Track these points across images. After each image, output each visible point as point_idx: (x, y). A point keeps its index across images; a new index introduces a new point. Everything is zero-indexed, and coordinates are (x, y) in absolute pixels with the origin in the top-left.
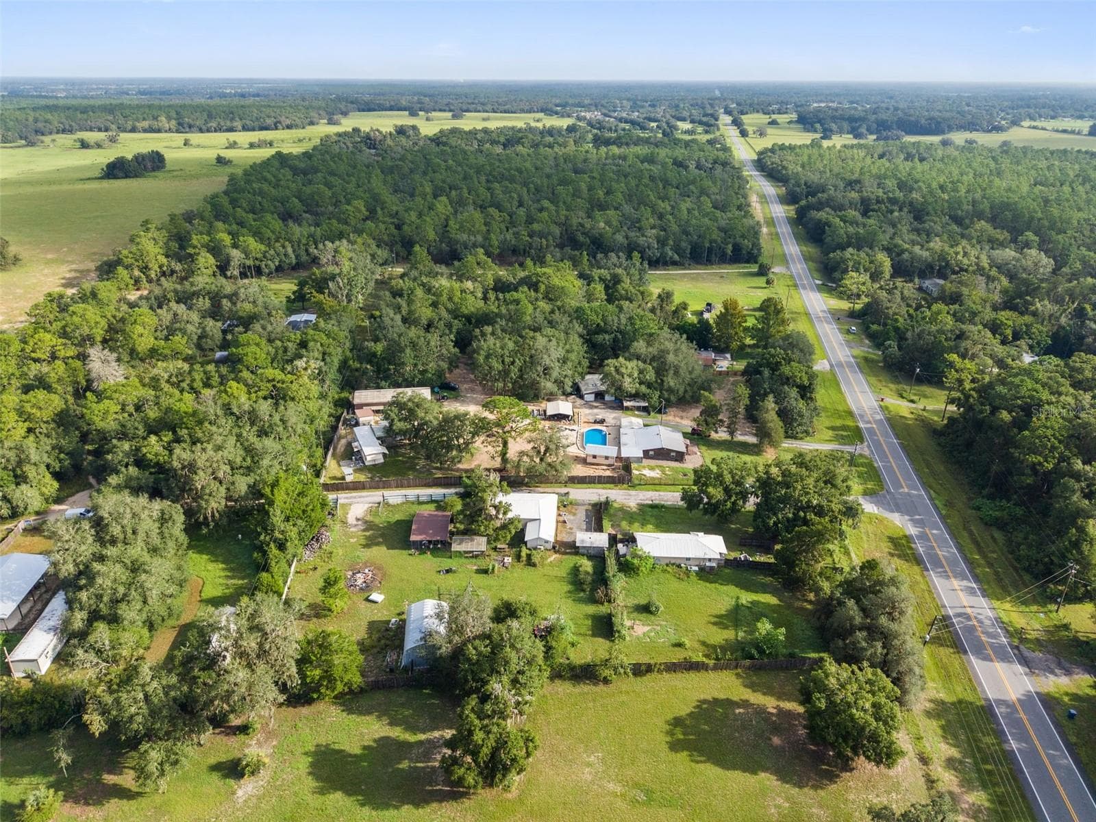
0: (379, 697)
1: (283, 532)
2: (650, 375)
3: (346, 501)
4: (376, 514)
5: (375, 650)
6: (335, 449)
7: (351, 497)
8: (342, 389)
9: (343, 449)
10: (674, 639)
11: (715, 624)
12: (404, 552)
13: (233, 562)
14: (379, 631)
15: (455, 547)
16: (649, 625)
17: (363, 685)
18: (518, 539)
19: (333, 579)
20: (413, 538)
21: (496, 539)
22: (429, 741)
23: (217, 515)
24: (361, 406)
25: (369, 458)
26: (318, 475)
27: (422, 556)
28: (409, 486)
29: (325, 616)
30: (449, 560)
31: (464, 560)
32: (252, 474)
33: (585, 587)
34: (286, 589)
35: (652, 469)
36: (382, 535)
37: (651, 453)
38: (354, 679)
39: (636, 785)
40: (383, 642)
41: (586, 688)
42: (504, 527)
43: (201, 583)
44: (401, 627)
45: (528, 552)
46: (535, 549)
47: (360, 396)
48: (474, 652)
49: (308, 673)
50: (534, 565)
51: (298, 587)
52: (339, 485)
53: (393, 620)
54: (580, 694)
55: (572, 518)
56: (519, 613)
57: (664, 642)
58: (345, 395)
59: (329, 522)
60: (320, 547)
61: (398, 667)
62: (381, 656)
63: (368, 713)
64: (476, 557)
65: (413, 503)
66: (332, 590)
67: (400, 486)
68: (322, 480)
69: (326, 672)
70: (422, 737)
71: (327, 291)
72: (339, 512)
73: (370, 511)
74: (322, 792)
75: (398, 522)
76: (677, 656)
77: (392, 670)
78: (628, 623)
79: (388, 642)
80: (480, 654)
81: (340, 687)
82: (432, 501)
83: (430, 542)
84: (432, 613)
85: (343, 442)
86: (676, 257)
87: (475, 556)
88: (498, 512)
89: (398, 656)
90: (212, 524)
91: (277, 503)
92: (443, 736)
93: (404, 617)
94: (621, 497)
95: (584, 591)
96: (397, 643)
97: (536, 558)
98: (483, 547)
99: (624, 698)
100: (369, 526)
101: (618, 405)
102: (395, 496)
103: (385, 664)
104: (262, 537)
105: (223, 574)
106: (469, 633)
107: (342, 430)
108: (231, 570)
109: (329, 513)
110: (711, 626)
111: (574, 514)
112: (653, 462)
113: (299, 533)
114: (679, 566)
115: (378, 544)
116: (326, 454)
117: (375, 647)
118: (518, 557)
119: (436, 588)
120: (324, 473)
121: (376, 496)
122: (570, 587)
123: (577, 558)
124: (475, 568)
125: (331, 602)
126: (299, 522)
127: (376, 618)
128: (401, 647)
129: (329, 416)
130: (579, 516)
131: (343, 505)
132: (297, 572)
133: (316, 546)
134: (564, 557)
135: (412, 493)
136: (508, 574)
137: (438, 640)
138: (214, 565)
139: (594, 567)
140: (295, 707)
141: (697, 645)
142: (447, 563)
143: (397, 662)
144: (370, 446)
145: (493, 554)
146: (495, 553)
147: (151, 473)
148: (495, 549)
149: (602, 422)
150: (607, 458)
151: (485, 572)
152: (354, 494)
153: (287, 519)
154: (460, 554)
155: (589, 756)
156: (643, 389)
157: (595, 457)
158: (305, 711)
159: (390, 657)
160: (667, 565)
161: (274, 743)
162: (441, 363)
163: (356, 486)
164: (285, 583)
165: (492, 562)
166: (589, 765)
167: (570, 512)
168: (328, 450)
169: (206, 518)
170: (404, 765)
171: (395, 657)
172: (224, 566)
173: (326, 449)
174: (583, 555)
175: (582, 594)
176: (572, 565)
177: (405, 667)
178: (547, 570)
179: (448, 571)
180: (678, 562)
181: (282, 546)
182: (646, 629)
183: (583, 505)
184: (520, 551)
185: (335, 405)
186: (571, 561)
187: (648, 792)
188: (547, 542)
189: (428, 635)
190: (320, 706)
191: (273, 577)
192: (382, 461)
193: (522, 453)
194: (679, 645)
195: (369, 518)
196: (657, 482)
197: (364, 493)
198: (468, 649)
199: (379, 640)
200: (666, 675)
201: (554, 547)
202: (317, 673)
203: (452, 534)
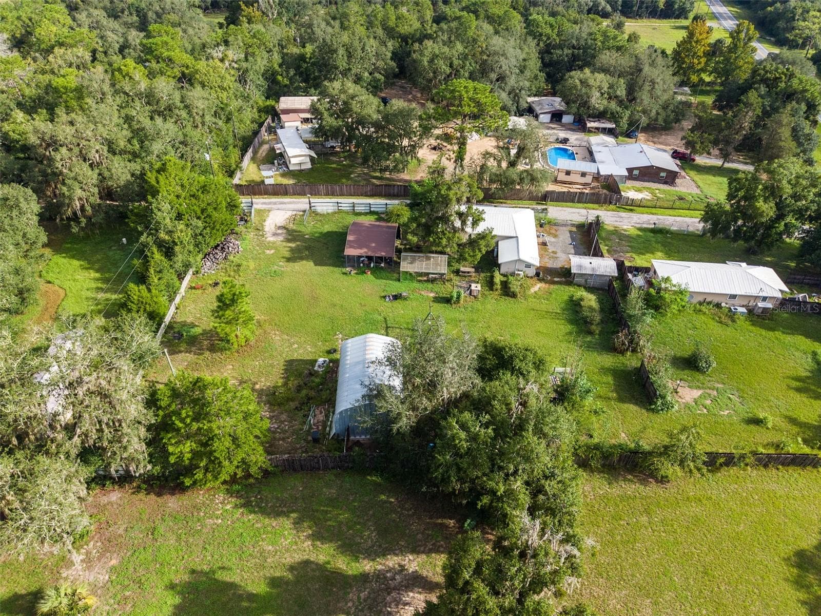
0: (296, 484)
1: (170, 232)
2: (622, 92)
3: (264, 207)
4: (301, 223)
5: (292, 405)
6: (255, 153)
7: (270, 203)
8: (267, 98)
9: (264, 154)
10: (744, 411)
11: (798, 390)
12: (336, 269)
13: (109, 271)
14: (300, 375)
15: (405, 266)
16: (698, 388)
17: (267, 465)
18: (490, 261)
19: (230, 296)
20: (349, 251)
21: (462, 258)
22: (379, 576)
23: (88, 208)
24: (287, 112)
25: (293, 161)
26: (231, 174)
27: (360, 277)
28: (342, 194)
29: (222, 350)
30: (397, 284)
31: (415, 285)
32: (138, 160)
33: (593, 327)
34: (172, 309)
35: (639, 190)
36: (308, 248)
37: (636, 172)
38: (253, 458)
40: (304, 392)
41: (629, 488)
42: (473, 243)
43: (63, 295)
44: (333, 369)
45: (504, 279)
46: (513, 274)
47: (286, 102)
48: (463, 435)
49: (171, 449)
50: (514, 295)
51: (191, 307)
52: (256, 189)
53: (321, 360)
54: (622, 498)
55: (553, 240)
56: (517, 364)
57: (729, 416)
58: (270, 102)
59: (240, 228)
60: (225, 258)
61: (325, 435)
62: (301, 414)
63: (276, 512)
64: (433, 281)
65: (347, 213)
66: (229, 313)
67: (331, 193)
68: (236, 181)
69: (205, 445)
70: (367, 566)
71: (256, 5)
72: (254, 217)
73: (294, 219)
75: (329, 234)
76: (759, 441)
77: (316, 440)
78: (670, 385)
79: (312, 393)
80: (474, 438)
81: (228, 469)
82: (371, 213)
83: (370, 258)
84: (381, 356)
85: (266, 147)
86: (609, 8)
87: (430, 279)
88: (464, 223)
89: (327, 416)
90: (83, 220)
91: (163, 193)
92: (402, 568)
93: (336, 356)
94: (610, 218)
95: (590, 333)
96: (325, 395)
97: (515, 286)
98: (444, 269)
99: (695, 509)
100: (291, 235)
101: (580, 125)
102: (325, 205)
103: (306, 427)
104: (143, 238)
105: (94, 285)
106: (445, 394)
107: (264, 135)
108: (106, 281)
109: (242, 219)
110: (792, 393)
111: (555, 236)
112: (638, 184)
113: (195, 236)
114: (718, 306)
115: (302, 259)
116: (243, 155)
117: (292, 400)
118: (490, 284)
119: (380, 318)
120: (238, 175)
121: (301, 203)
122: (569, 327)
123: (572, 289)
124: (432, 295)
125: (228, 330)
126: (195, 222)
127: (295, 356)
128: (331, 402)
129: (252, 122)
130: (561, 238)
131: (259, 212)
132: (191, 288)
133: (220, 256)
134: (552, 286)
135: (346, 202)
136: (478, 305)
137: (392, 404)
138: (86, 274)
139: (600, 301)
140: (159, 495)
141: (784, 425)
142: (395, 287)
143: (324, 427)
144: (295, 147)
145: (456, 279)
146: (458, 278)
147: (19, 158)
148: (457, 272)
149: (565, 141)
150: (583, 175)
151: (447, 301)
152: (274, 199)
153: (179, 217)
154: (410, 276)
156: (613, 105)
157: (568, 173)
158: (172, 502)
159: (316, 417)
160: (701, 304)
161: (114, 562)
162: (377, 75)
163: (278, 191)
164: (171, 300)
165: (455, 287)
167: (549, 234)
168: (246, 151)
169: (75, 213)
171: (321, 417)
172: (98, 275)
173: (244, 151)
174: (579, 286)
175: (589, 339)
176: (566, 298)
177: (337, 436)
178: (532, 302)
179: (396, 297)
180: (716, 300)
181: (168, 251)
182: (697, 393)
183: (565, 225)
184: (492, 277)
185: (259, 111)
186: (564, 292)
188: (528, 266)
189: (376, 393)
190: (199, 496)
191: (149, 290)
192: (309, 166)
193: (486, 155)
194: (757, 422)
195: (291, 226)
196: (649, 204)
197: (286, 199)
198: (451, 428)
199: (299, 389)
200: (752, 472)
201: (537, 274)
202: (187, 448)
203: (399, 251)
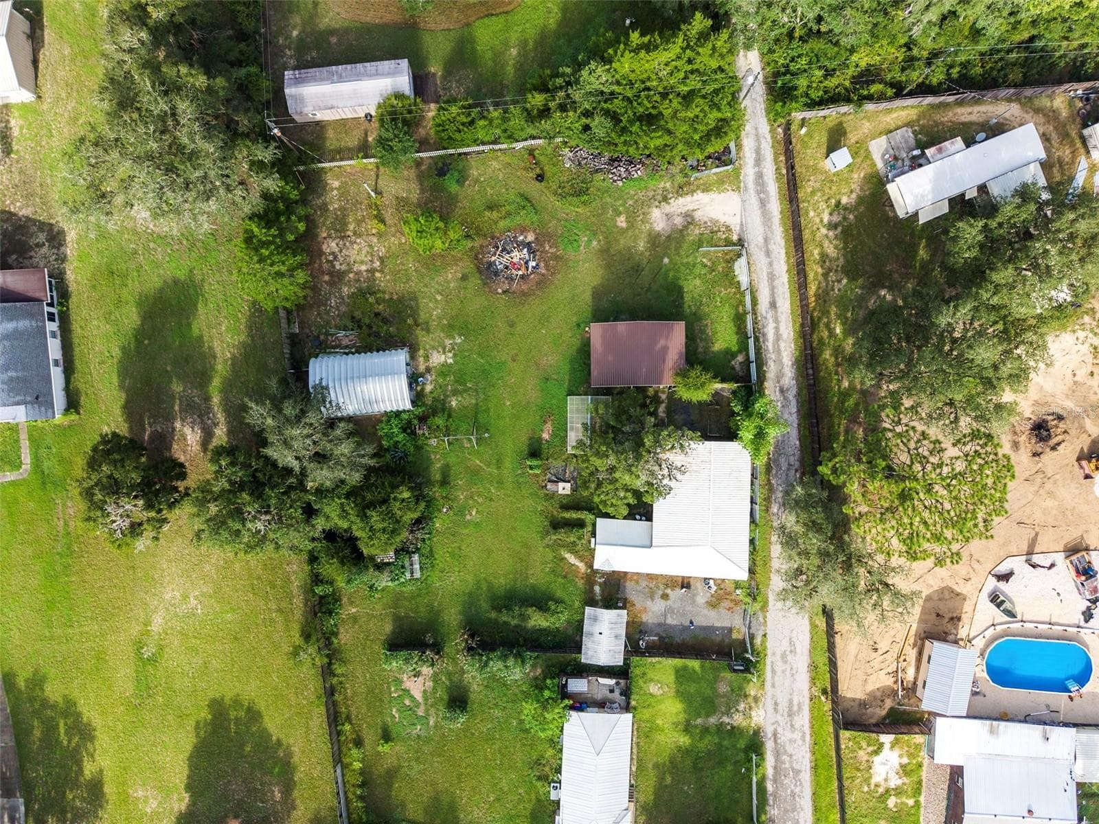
12: (587, 316)
22: (209, 409)
31: (560, 416)
39: (161, 648)
51: (496, 165)
57: (391, 715)
62: (348, 323)
70: (216, 400)
74: (139, 304)
77: (321, 343)
89: (346, 349)
92: (217, 424)
95: (491, 610)
103: (332, 331)
117: (362, 314)
124: (545, 436)
134: (580, 581)
151: (533, 454)
155: (196, 598)
159: (346, 337)
166: (185, 597)
170: (177, 387)
171: (345, 342)
178: (543, 553)
182: (418, 696)
186: (568, 594)
187: (153, 660)
